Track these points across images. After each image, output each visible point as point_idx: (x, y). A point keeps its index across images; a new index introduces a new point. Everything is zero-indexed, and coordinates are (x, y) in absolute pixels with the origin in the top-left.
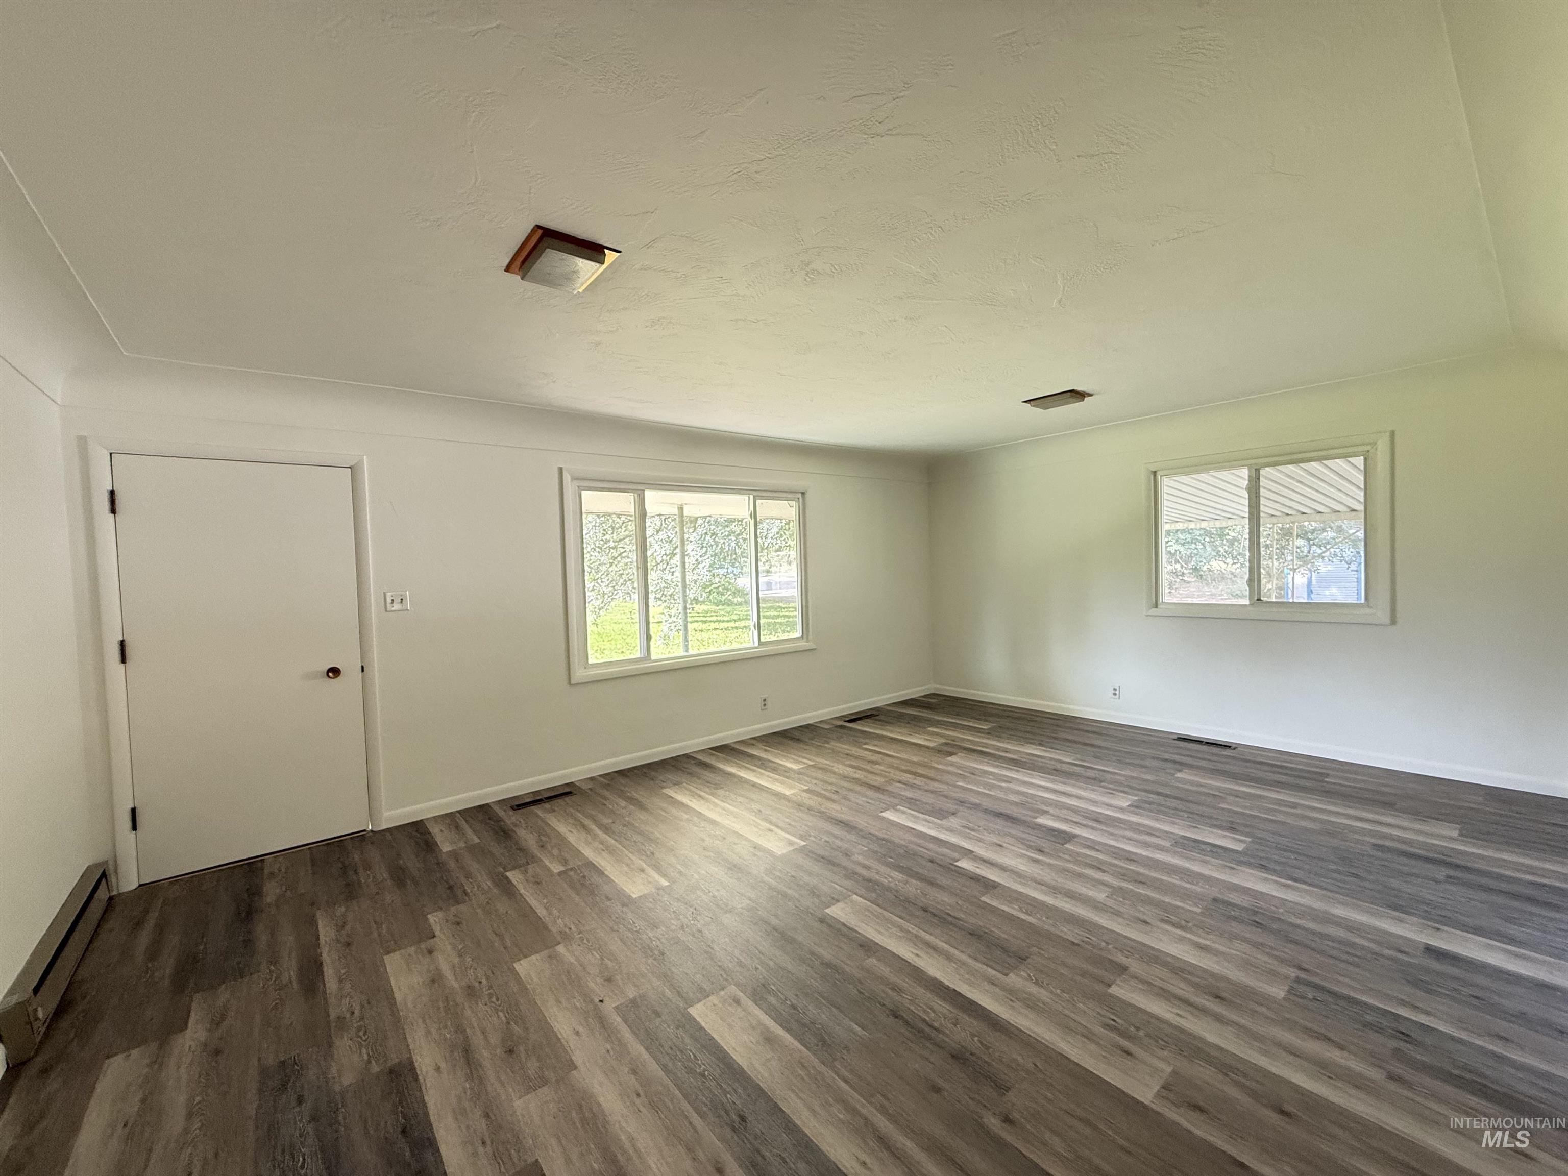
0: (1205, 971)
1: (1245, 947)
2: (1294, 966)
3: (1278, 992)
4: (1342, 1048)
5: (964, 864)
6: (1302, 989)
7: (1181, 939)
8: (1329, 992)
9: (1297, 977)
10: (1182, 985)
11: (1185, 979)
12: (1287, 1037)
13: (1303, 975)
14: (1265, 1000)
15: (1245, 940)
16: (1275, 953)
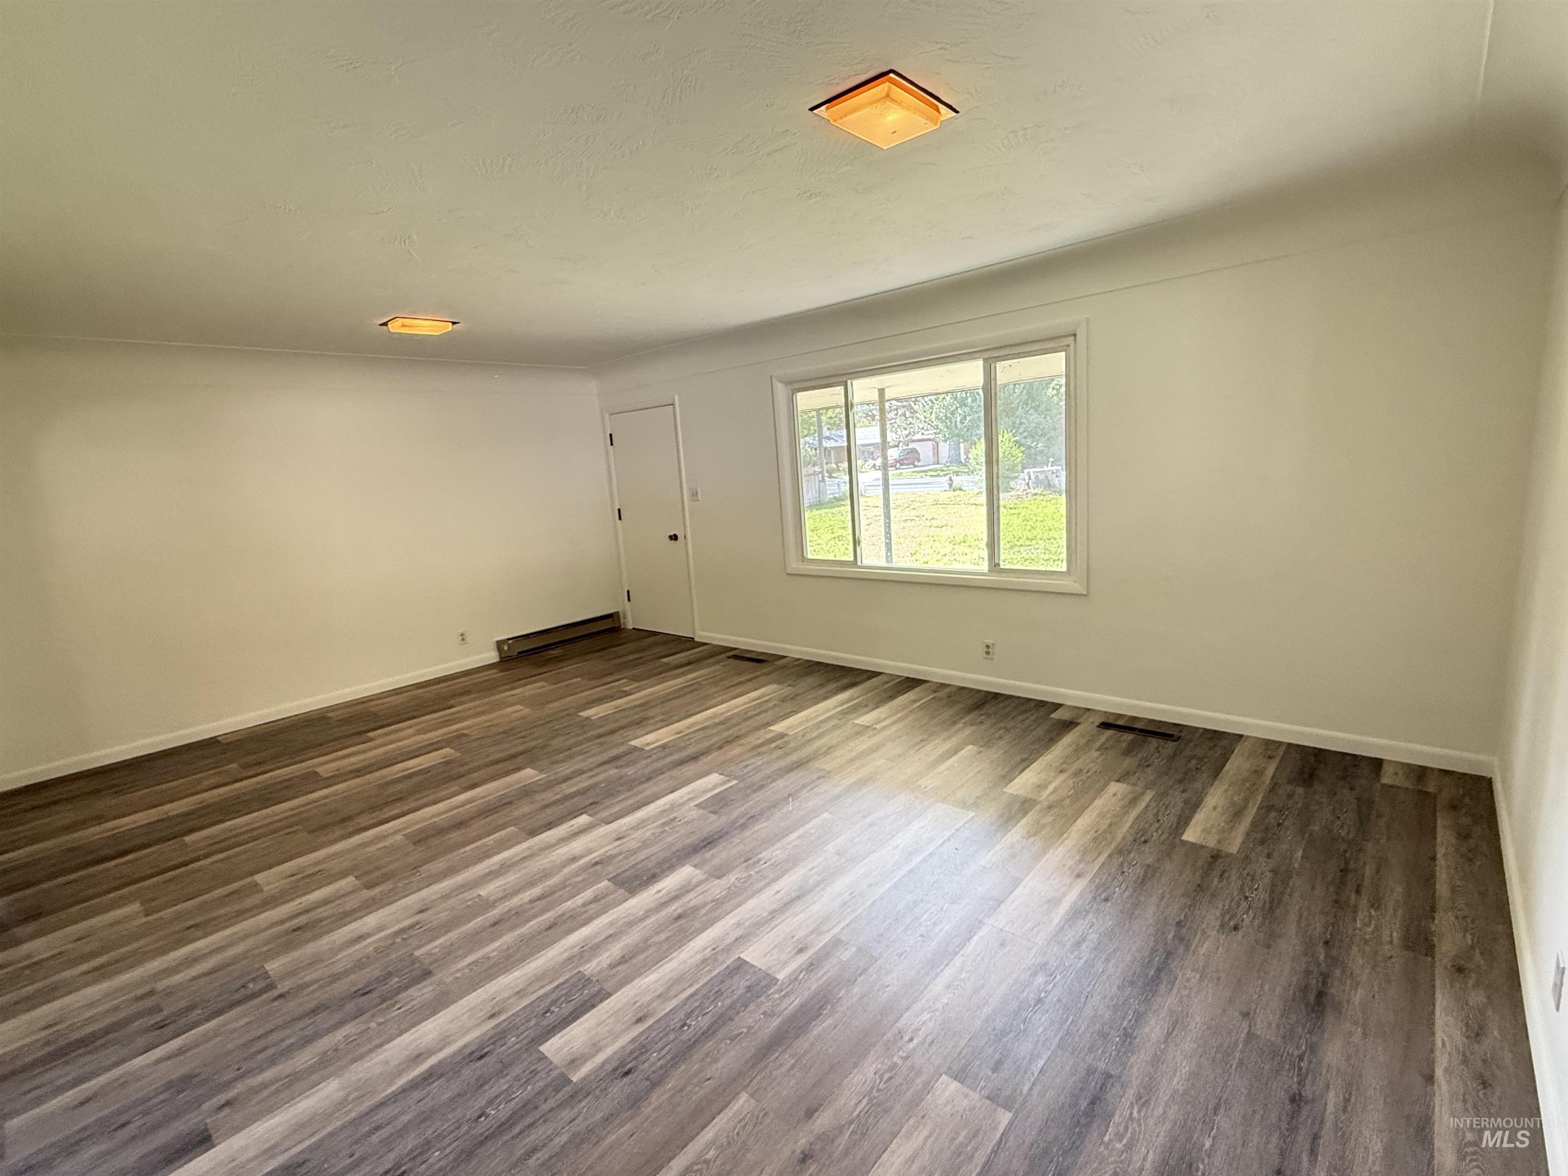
0: (331, 931)
1: (338, 968)
2: (288, 992)
3: (273, 967)
4: (195, 978)
5: (583, 819)
6: (262, 984)
7: (381, 929)
8: (239, 1002)
9: (276, 987)
10: (326, 914)
11: (331, 916)
12: (231, 953)
13: (275, 993)
14: (271, 955)
15: (347, 973)
16: (315, 986)
